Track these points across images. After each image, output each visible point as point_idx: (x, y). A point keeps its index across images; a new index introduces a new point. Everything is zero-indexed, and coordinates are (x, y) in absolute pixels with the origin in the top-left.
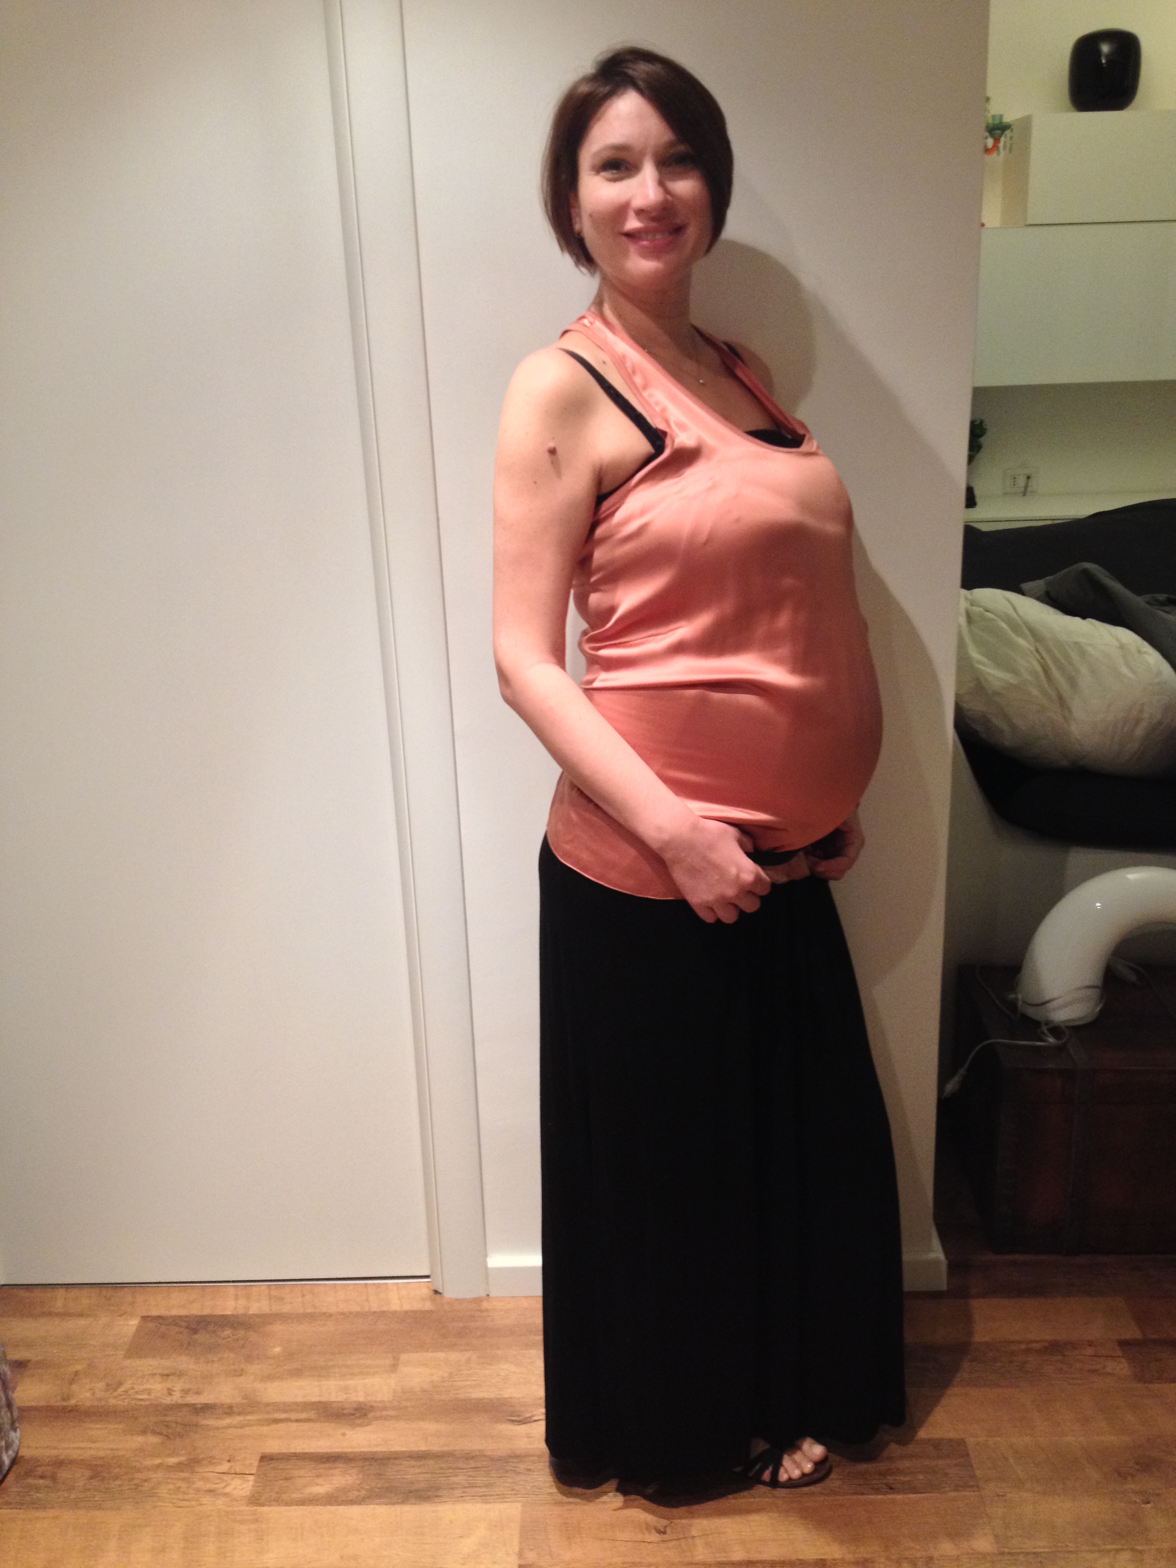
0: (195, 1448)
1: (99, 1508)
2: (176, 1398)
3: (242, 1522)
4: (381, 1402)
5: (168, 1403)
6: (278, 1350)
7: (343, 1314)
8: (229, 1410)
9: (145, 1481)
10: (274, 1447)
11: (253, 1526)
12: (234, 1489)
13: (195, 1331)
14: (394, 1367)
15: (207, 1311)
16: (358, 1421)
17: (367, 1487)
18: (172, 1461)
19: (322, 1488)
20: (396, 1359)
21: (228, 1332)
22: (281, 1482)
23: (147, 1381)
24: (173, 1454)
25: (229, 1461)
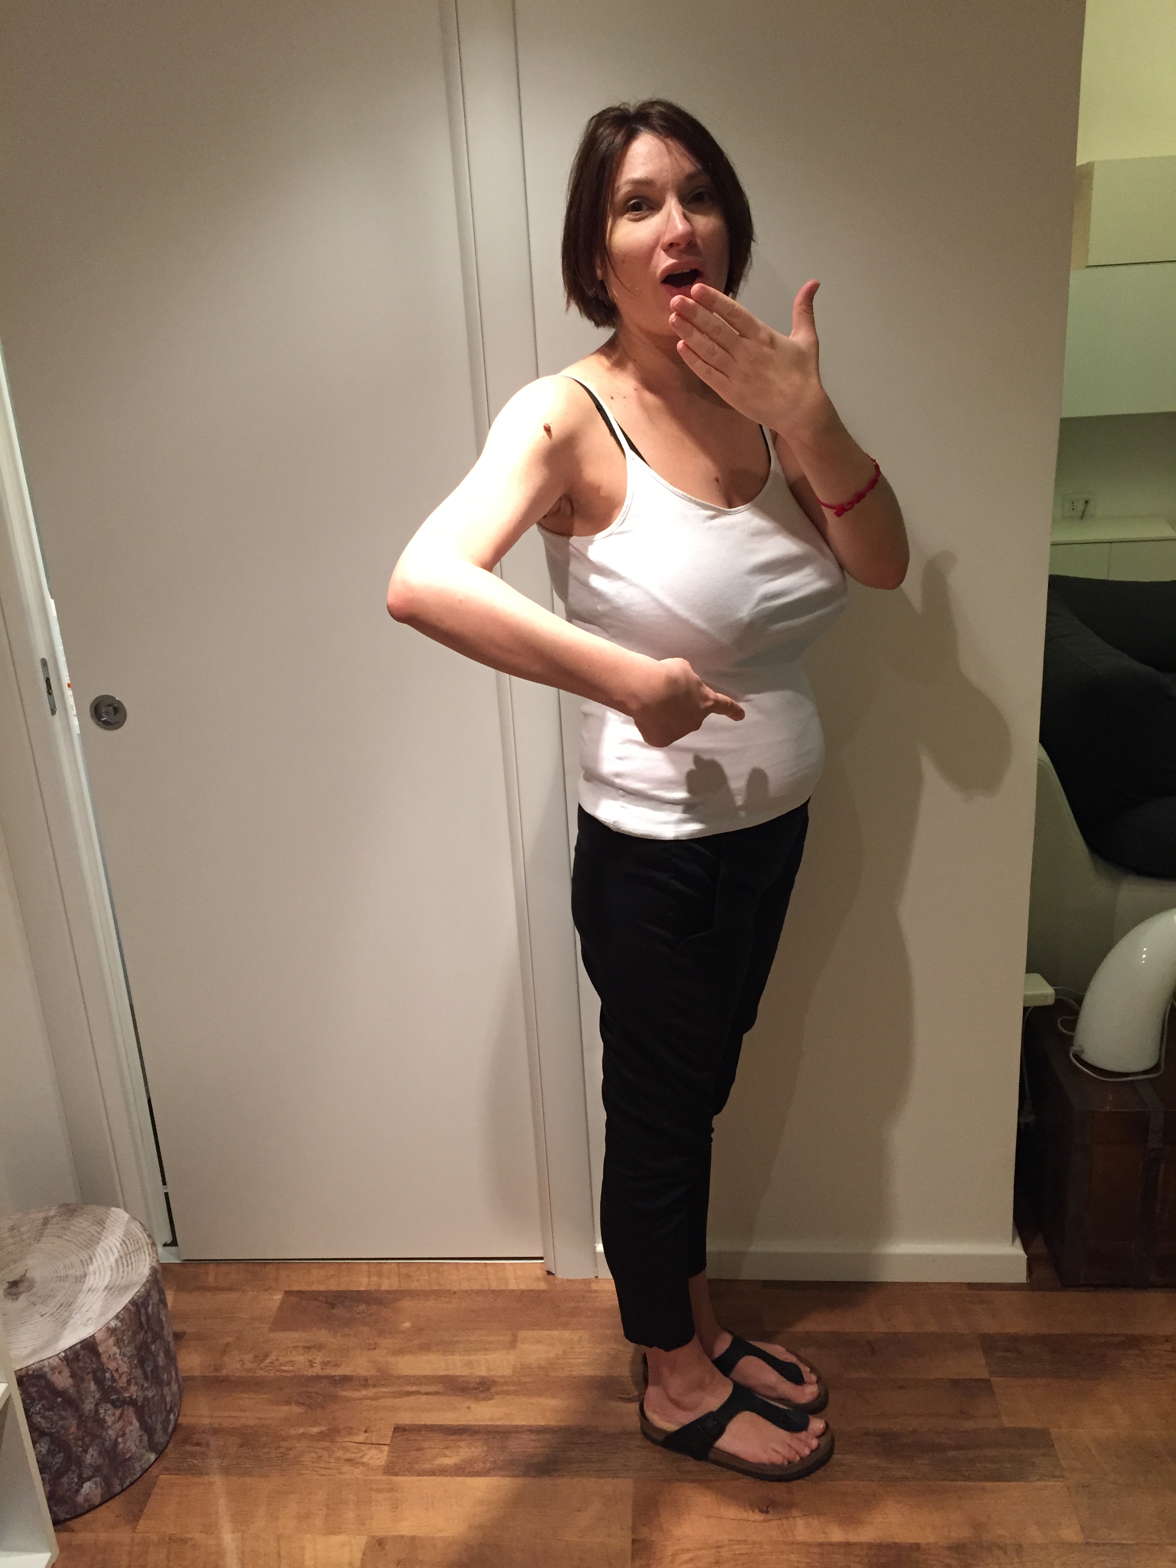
0: (334, 1419)
1: (250, 1474)
2: (317, 1370)
3: (379, 1491)
4: (502, 1377)
5: (309, 1374)
6: (407, 1325)
7: (466, 1291)
8: (365, 1383)
9: (291, 1449)
10: (406, 1419)
11: (389, 1495)
12: (371, 1458)
13: (333, 1306)
14: (513, 1344)
15: (342, 1288)
16: (482, 1395)
17: (492, 1459)
18: (315, 1430)
19: (450, 1460)
20: (515, 1336)
21: (362, 1307)
22: (412, 1452)
23: (291, 1353)
24: (315, 1423)
25: (366, 1432)
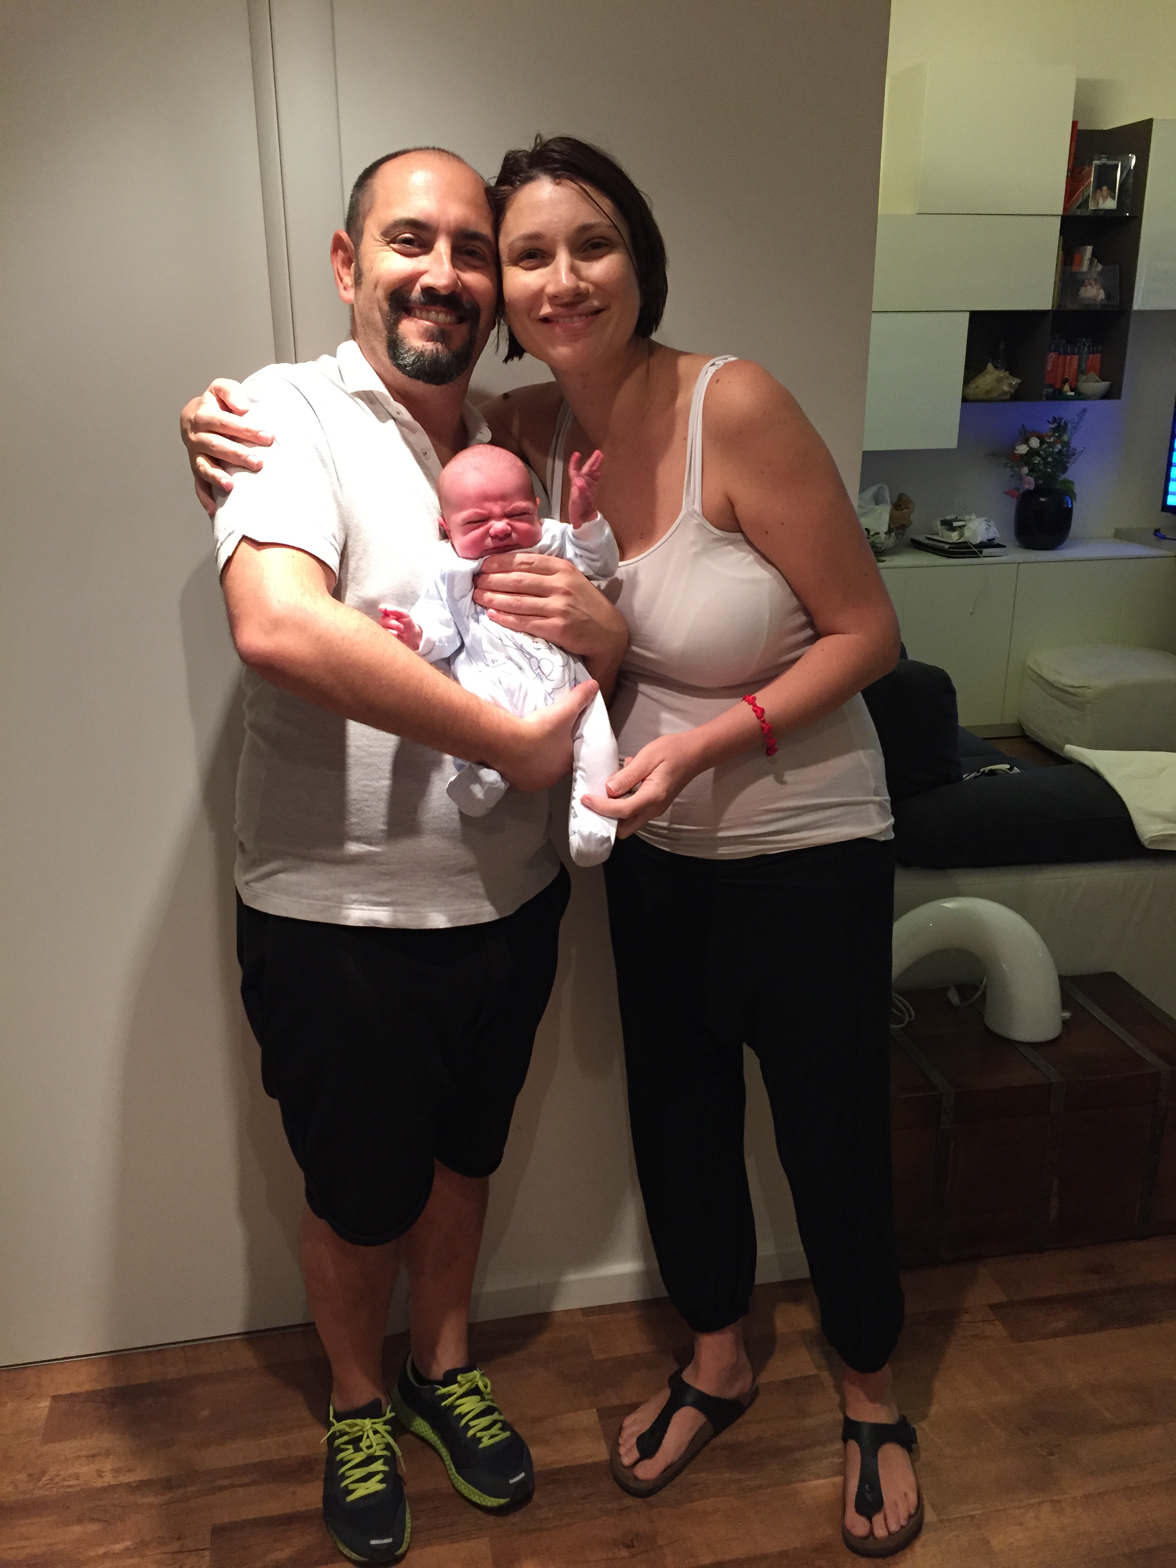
0: (139, 1531)
2: (108, 1479)
5: (99, 1485)
6: (205, 1413)
8: (169, 1485)
10: (224, 1516)
13: (113, 1405)
16: (306, 1477)
18: (118, 1547)
19: (285, 1555)
21: (148, 1401)
22: (238, 1553)
23: (73, 1465)
24: (117, 1539)
25: (180, 1539)
